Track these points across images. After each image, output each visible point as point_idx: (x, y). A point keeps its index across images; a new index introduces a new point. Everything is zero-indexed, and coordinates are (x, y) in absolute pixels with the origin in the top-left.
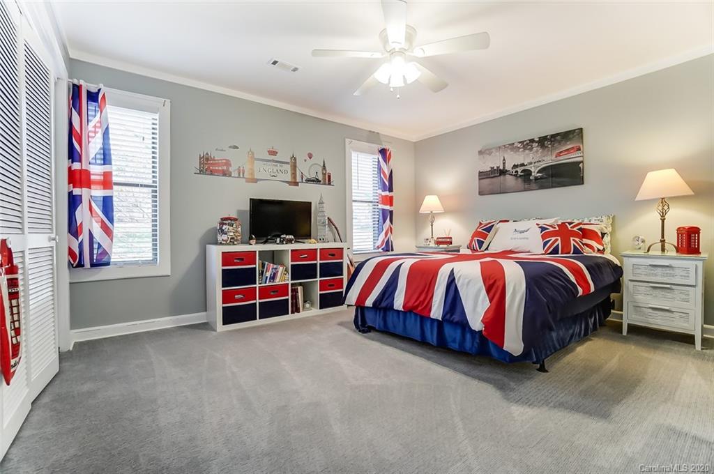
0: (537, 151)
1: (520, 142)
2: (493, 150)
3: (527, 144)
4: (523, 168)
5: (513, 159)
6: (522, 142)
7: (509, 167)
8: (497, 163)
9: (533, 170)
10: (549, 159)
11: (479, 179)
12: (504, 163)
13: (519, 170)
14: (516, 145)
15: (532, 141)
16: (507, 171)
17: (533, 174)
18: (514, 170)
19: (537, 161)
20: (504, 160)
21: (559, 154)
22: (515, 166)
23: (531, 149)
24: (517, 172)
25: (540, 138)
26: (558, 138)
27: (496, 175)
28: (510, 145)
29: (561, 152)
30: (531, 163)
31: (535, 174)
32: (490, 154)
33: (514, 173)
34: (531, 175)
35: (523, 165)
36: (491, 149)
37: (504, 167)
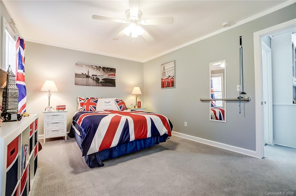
0: (102, 72)
1: (95, 66)
2: (84, 66)
3: (98, 68)
4: (96, 77)
5: (92, 72)
6: (96, 66)
7: (90, 75)
8: (85, 72)
9: (100, 78)
10: (106, 76)
11: (75, 77)
12: (88, 73)
13: (95, 77)
14: (94, 66)
15: (100, 67)
16: (89, 76)
17: (100, 80)
18: (93, 77)
19: (102, 75)
20: (88, 71)
21: (109, 75)
22: (93, 75)
23: (100, 70)
24: (94, 78)
25: (103, 67)
26: (109, 69)
27: (85, 77)
28: (91, 66)
29: (110, 75)
30: (99, 76)
31: (101, 80)
32: (82, 67)
33: (93, 78)
34: (99, 80)
35: (96, 76)
36: (83, 65)
37: (88, 74)
